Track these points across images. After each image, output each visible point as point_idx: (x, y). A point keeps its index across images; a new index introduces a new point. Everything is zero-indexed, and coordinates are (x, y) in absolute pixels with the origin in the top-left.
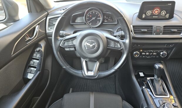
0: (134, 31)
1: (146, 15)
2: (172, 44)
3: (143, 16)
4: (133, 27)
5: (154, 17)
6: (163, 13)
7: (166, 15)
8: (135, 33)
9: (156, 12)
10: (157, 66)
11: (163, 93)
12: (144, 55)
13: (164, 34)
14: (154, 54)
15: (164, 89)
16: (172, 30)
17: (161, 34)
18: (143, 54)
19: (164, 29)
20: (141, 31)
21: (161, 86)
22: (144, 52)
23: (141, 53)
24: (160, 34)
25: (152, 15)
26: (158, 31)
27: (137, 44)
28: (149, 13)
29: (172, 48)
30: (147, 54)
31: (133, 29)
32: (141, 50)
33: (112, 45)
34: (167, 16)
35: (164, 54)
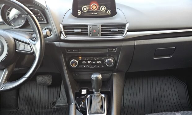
0: (65, 32)
1: (82, 11)
2: (115, 47)
3: (79, 13)
4: (64, 26)
5: (92, 14)
6: (103, 8)
7: (106, 11)
8: (66, 34)
9: (94, 7)
10: (94, 76)
11: (99, 111)
12: (85, 64)
13: (102, 34)
14: (98, 62)
15: (102, 107)
16: (112, 30)
17: (99, 35)
18: (84, 62)
19: (102, 29)
20: (74, 32)
21: (99, 102)
22: (85, 61)
23: (80, 62)
24: (97, 36)
25: (90, 11)
26: (95, 31)
27: (72, 49)
28: (85, 8)
29: (117, 54)
30: (89, 62)
31: (64, 29)
32: (80, 58)
34: (109, 12)
35: (109, 61)
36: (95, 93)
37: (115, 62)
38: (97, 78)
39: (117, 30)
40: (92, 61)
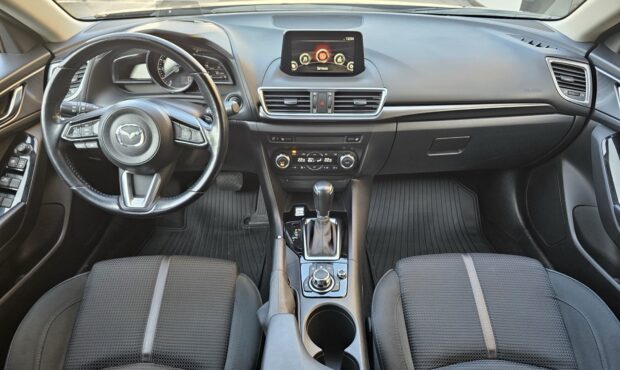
0: (267, 103)
1: (299, 63)
2: (358, 135)
3: (293, 66)
4: (265, 93)
5: (319, 68)
6: (339, 59)
7: (346, 64)
8: (269, 108)
9: (323, 56)
10: (318, 189)
11: (325, 251)
12: (302, 163)
13: (336, 110)
14: (327, 160)
15: (331, 243)
16: (355, 102)
17: (330, 111)
18: (300, 160)
19: (336, 99)
20: (283, 103)
21: (327, 234)
22: (303, 157)
23: (294, 159)
24: (326, 112)
25: (314, 63)
26: (322, 103)
27: (279, 135)
28: (305, 58)
29: (362, 146)
30: (310, 160)
31: (265, 98)
32: (294, 152)
33: (185, 135)
34: (351, 66)
35: (348, 160)
36: (319, 217)
37: (358, 162)
38: (324, 191)
39: (365, 102)
40: (316, 158)
